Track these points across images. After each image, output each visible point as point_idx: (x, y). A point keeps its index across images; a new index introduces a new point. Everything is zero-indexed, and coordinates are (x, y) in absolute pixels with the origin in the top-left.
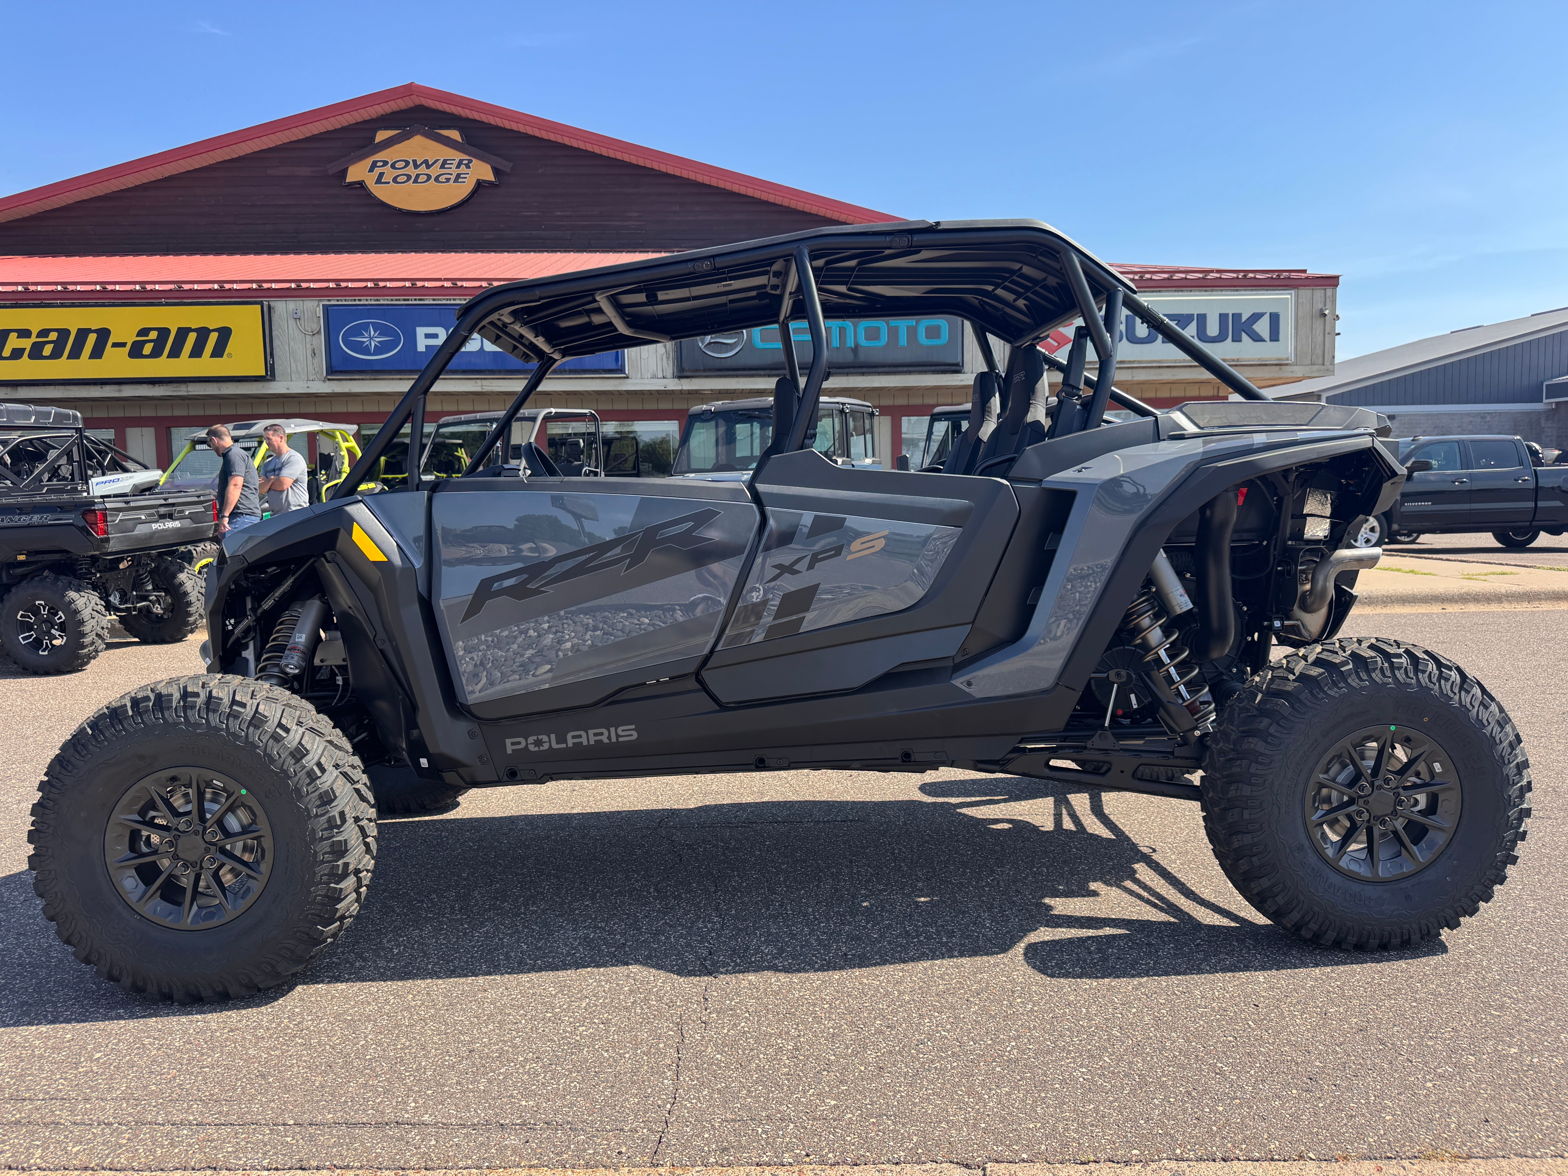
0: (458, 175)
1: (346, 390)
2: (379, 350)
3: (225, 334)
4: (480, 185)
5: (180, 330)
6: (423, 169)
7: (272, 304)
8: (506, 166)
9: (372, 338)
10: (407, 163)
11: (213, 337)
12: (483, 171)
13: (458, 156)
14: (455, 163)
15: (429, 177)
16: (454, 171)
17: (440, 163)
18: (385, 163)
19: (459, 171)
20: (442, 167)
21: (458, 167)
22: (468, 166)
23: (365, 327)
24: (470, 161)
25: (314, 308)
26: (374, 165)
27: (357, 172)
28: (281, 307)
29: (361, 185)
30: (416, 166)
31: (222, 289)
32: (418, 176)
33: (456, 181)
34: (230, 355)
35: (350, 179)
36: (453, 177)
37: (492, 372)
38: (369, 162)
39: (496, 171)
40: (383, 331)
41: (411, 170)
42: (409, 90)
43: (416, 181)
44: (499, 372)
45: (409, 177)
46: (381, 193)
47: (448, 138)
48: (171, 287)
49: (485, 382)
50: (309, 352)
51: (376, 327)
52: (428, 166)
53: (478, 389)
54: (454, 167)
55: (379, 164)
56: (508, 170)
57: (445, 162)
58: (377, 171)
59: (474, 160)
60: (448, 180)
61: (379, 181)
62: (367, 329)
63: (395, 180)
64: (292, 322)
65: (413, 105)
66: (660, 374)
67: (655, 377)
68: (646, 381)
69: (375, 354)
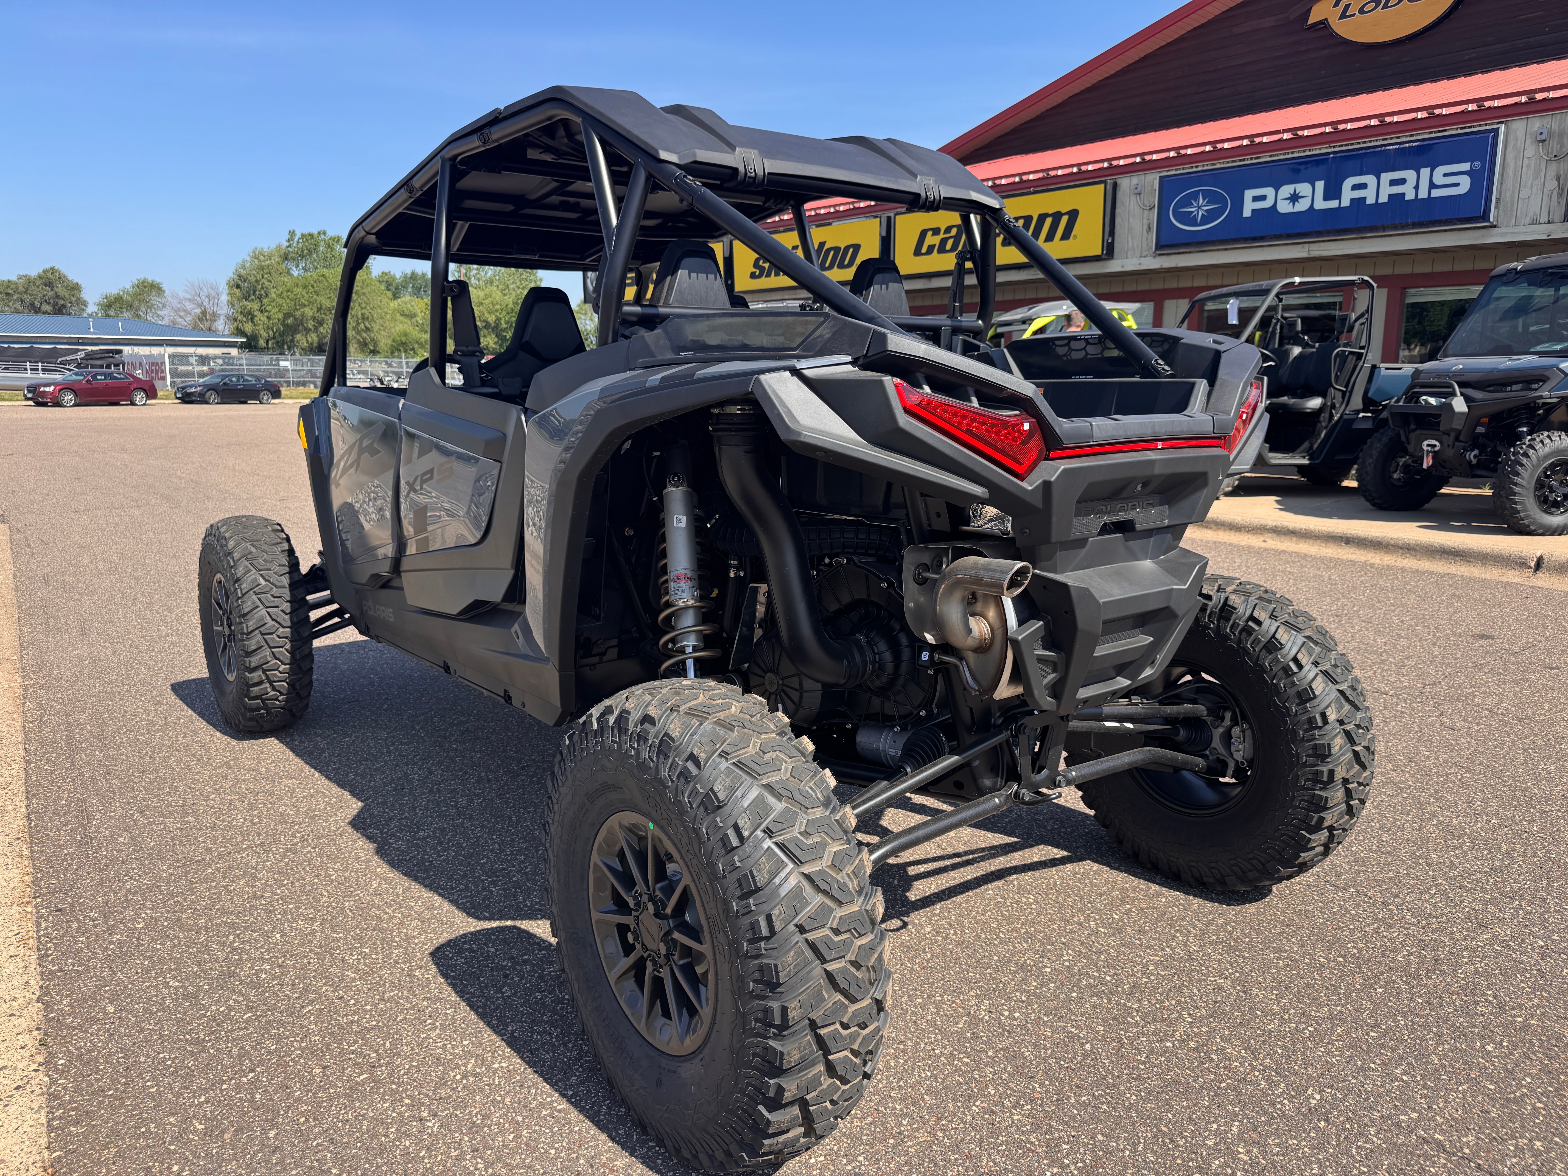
1: (1173, 265)
2: (1205, 220)
3: (1073, 215)
5: (1040, 215)
7: (1119, 181)
9: (1200, 208)
11: (1065, 219)
23: (1195, 196)
25: (1153, 179)
27: (1321, 11)
28: (1126, 183)
29: (1324, 24)
31: (1080, 172)
34: (1075, 236)
35: (1311, 21)
37: (1319, 234)
40: (1211, 197)
44: (1328, 233)
45: (1378, 3)
48: (1040, 175)
49: (1314, 247)
50: (1145, 227)
51: (1206, 194)
53: (1304, 255)
58: (1343, 3)
61: (1343, 16)
62: (1196, 198)
64: (1133, 198)
66: (1544, 218)
67: (1535, 222)
68: (1521, 229)
69: (1201, 224)
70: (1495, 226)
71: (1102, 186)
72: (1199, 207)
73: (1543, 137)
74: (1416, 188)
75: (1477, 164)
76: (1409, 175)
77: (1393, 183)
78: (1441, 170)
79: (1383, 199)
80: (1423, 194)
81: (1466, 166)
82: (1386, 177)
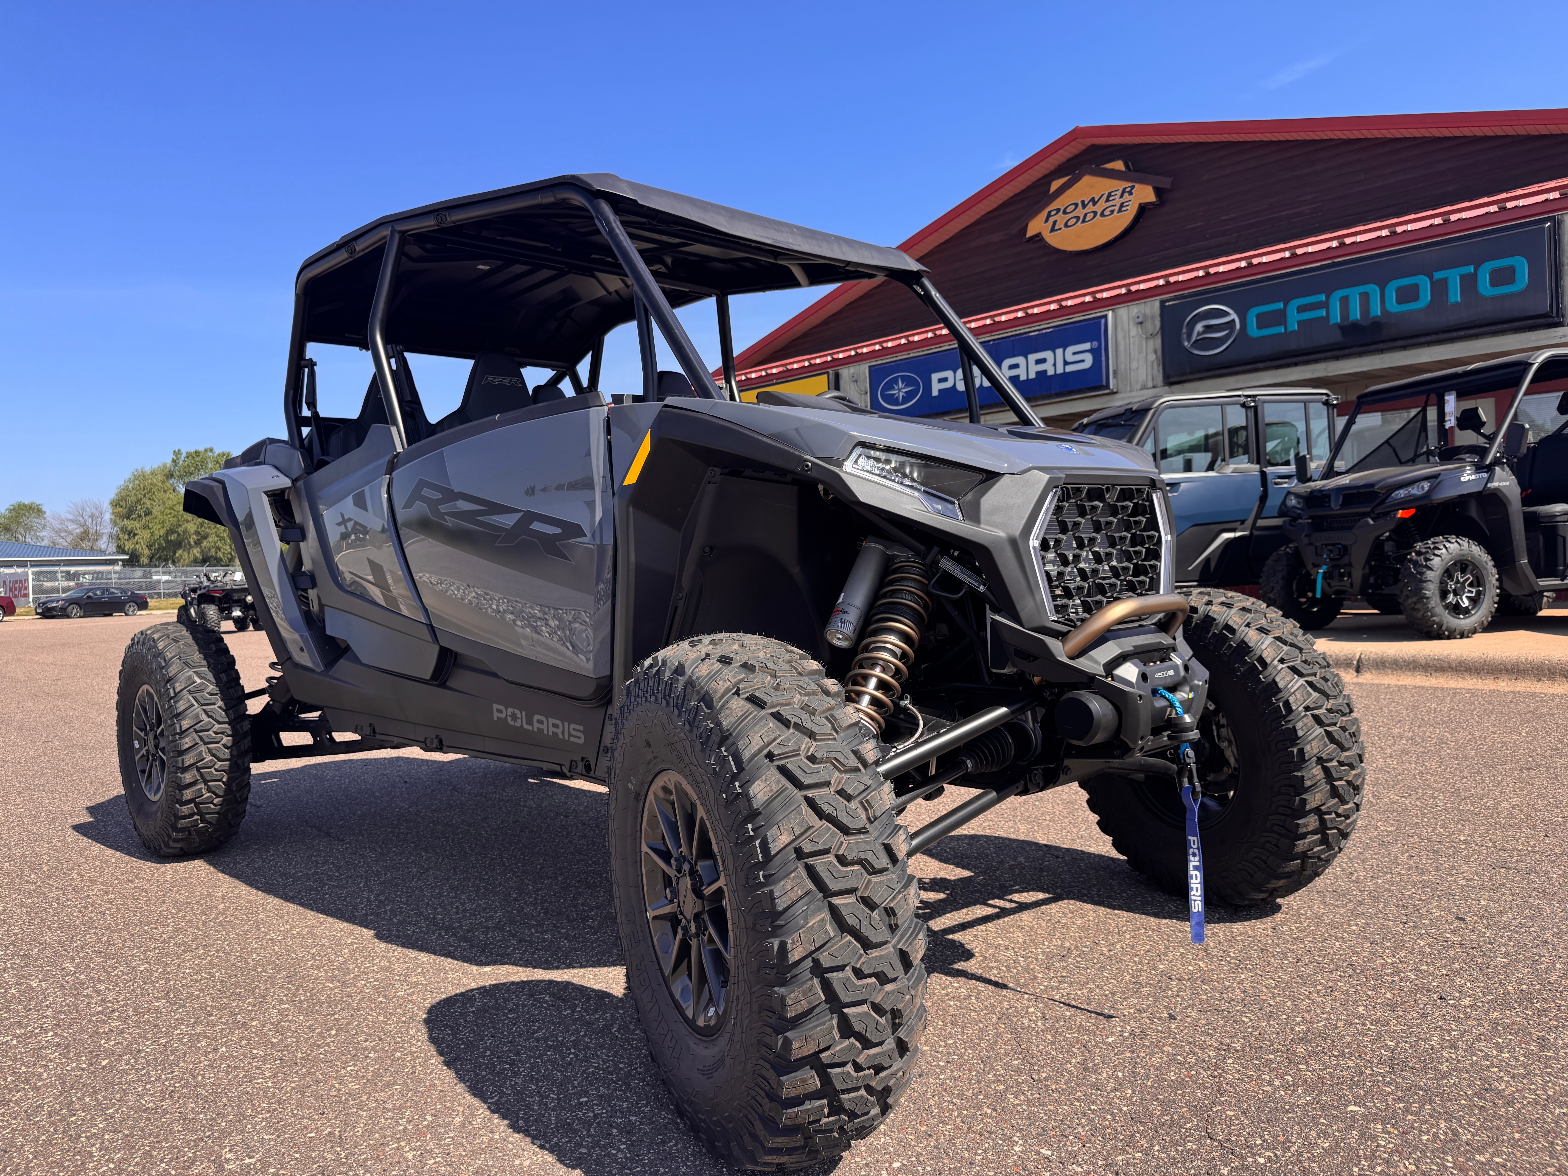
0: (1122, 205)
4: (1143, 209)
6: (1090, 208)
7: (840, 371)
8: (1166, 182)
10: (1076, 205)
12: (1145, 194)
13: (1121, 185)
14: (1119, 193)
15: (1095, 213)
16: (1118, 201)
17: (1105, 197)
18: (1058, 210)
19: (1122, 200)
20: (1107, 200)
21: (1122, 196)
22: (1130, 193)
23: (895, 381)
24: (1133, 187)
25: (864, 369)
26: (1049, 215)
27: (1036, 226)
28: (845, 373)
29: (1038, 237)
30: (1084, 206)
31: (811, 365)
32: (1086, 215)
33: (1120, 211)
35: (1029, 234)
36: (1117, 208)
38: (1045, 213)
39: (1158, 191)
40: (908, 381)
41: (1080, 212)
42: (1076, 134)
43: (1084, 221)
45: (1078, 218)
46: (1054, 240)
47: (1113, 170)
48: (781, 369)
51: (904, 378)
52: (1095, 203)
54: (1117, 197)
55: (1054, 212)
56: (1168, 186)
57: (1109, 195)
58: (1052, 220)
59: (1137, 186)
60: (1112, 212)
61: (1053, 230)
62: (897, 383)
63: (1066, 225)
64: (852, 385)
65: (1084, 148)
66: (1150, 384)
67: (1144, 388)
68: (1134, 394)
69: (903, 403)
70: (1116, 393)
71: (826, 376)
72: (900, 390)
73: (1140, 320)
74: (1055, 365)
75: (1095, 344)
76: (1048, 354)
77: (1038, 362)
78: (1071, 349)
79: (1032, 376)
80: (1060, 370)
81: (1087, 346)
82: (1033, 357)
